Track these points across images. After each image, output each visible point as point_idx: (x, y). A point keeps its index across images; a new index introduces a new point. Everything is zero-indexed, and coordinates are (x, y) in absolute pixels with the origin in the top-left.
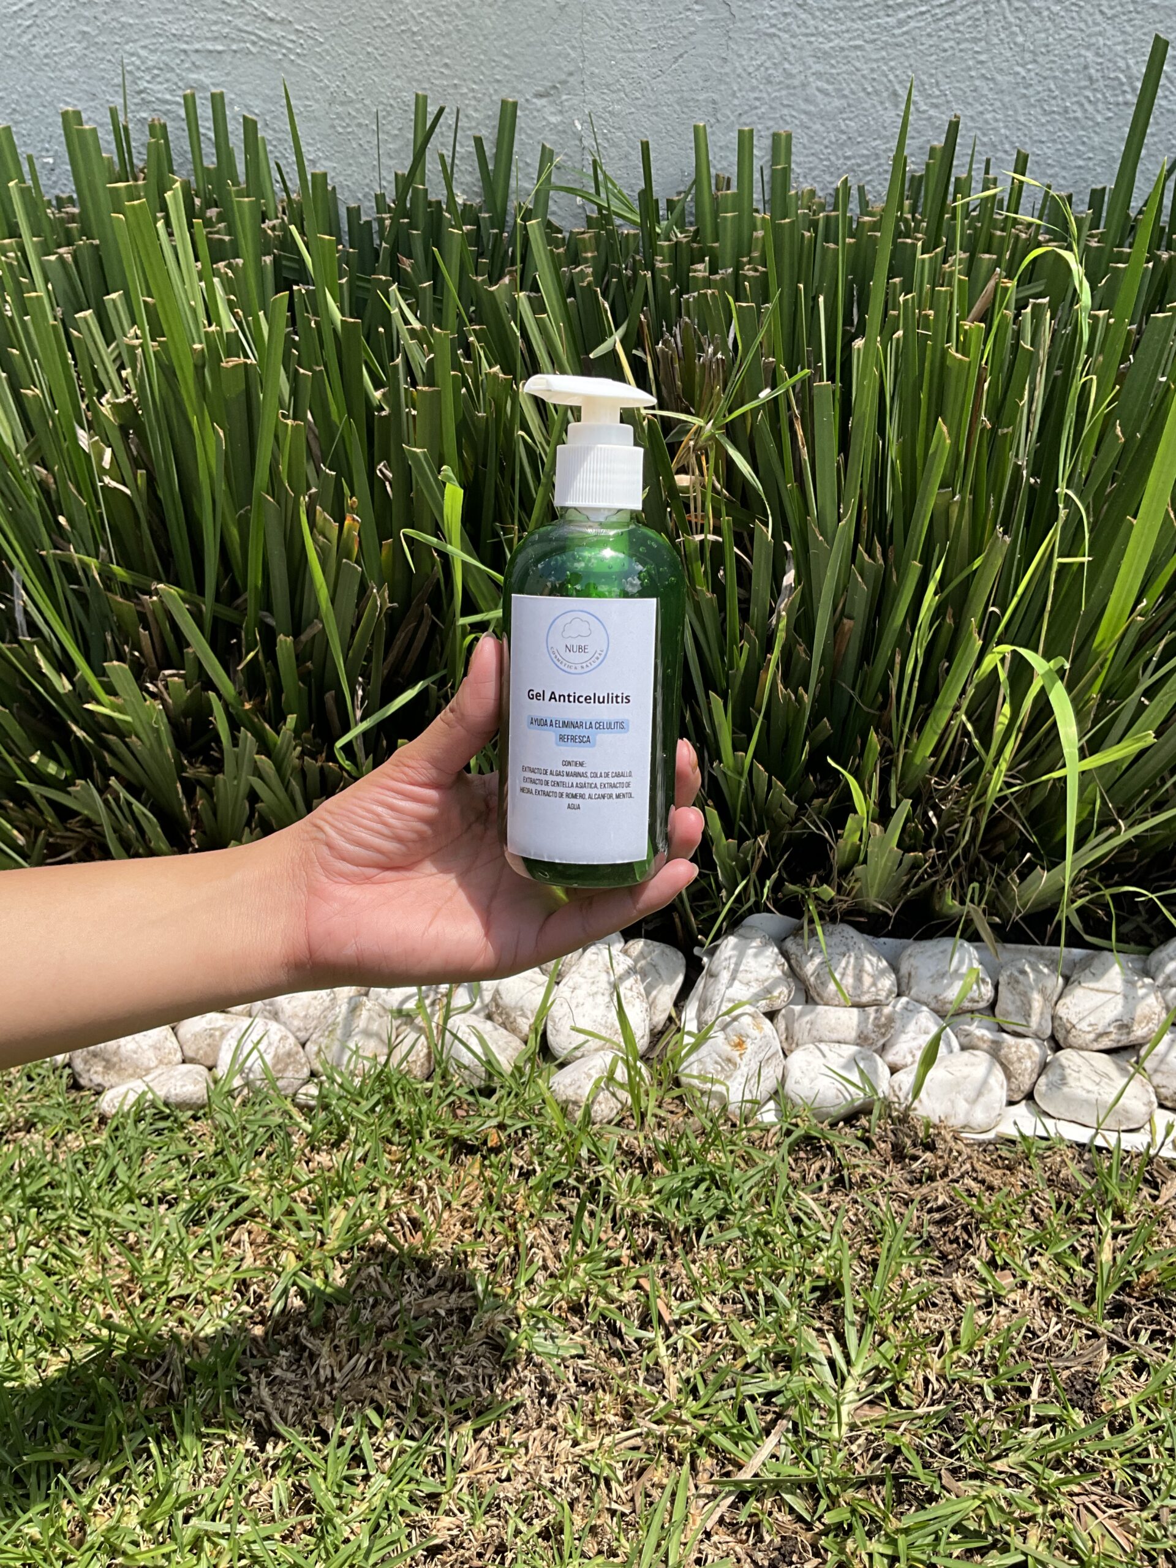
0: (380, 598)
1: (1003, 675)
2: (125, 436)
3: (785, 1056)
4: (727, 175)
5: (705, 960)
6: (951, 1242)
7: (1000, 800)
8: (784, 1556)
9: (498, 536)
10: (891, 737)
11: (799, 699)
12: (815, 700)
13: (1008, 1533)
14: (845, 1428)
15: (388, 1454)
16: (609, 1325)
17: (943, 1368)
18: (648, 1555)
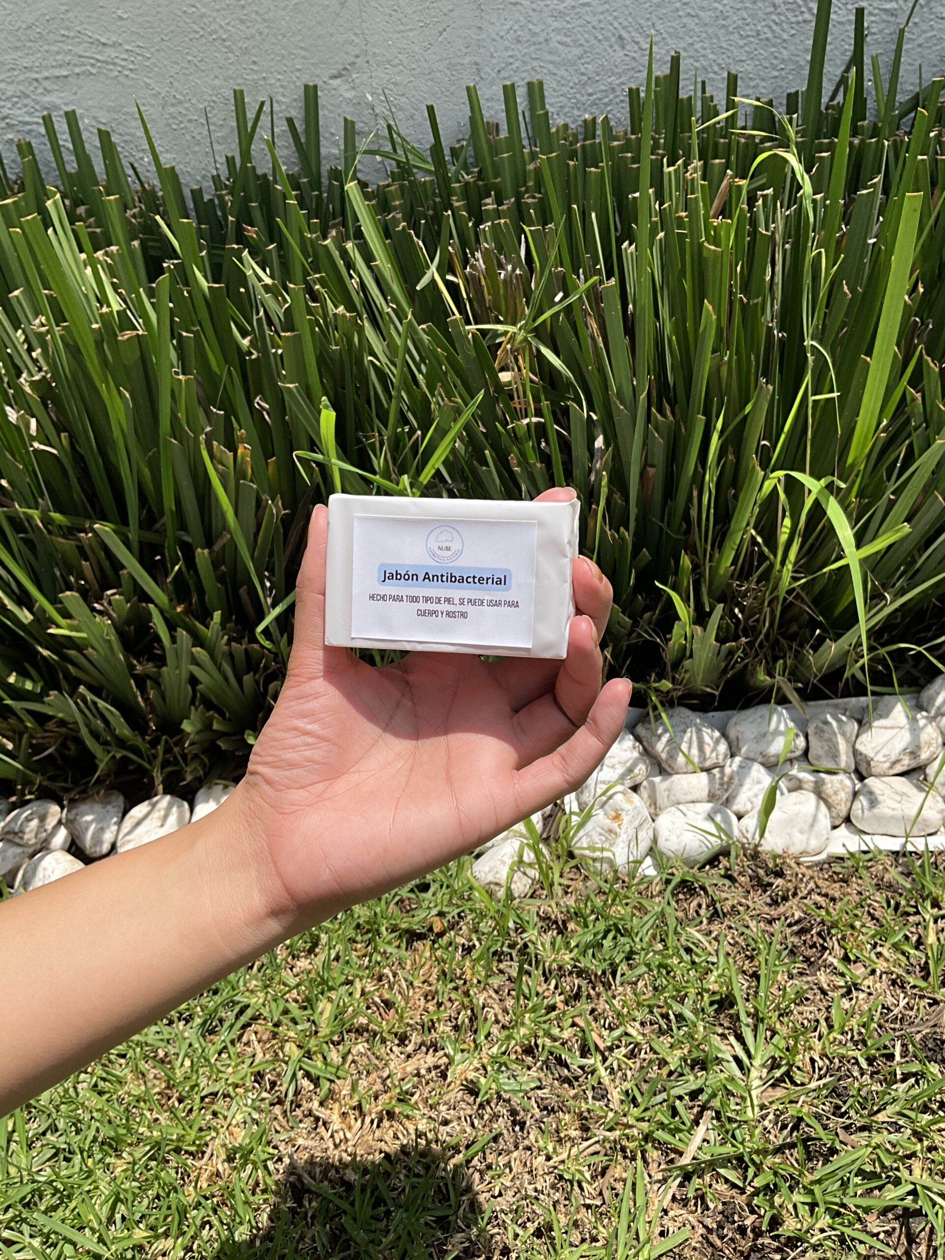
0: (275, 508)
1: (781, 492)
3: (654, 821)
4: (495, 121)
6: (811, 947)
7: (790, 592)
8: (727, 1217)
9: (362, 442)
10: (696, 554)
11: (622, 538)
12: (635, 536)
13: (897, 1169)
14: (757, 1109)
15: (402, 1192)
16: (556, 1058)
17: (824, 1048)
18: (623, 1236)
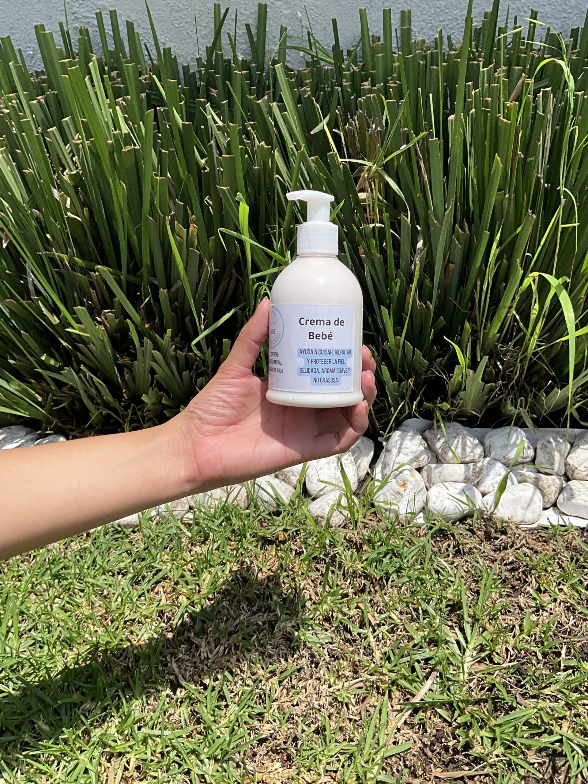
0: (210, 267)
1: (534, 288)
2: (77, 191)
3: (427, 490)
4: (378, 35)
5: (384, 443)
6: (517, 580)
7: (534, 354)
8: (438, 739)
9: (268, 231)
10: (476, 324)
11: (428, 307)
12: (436, 307)
13: (552, 725)
14: (466, 675)
15: (237, 694)
16: (344, 627)
17: (515, 643)
18: (369, 741)
